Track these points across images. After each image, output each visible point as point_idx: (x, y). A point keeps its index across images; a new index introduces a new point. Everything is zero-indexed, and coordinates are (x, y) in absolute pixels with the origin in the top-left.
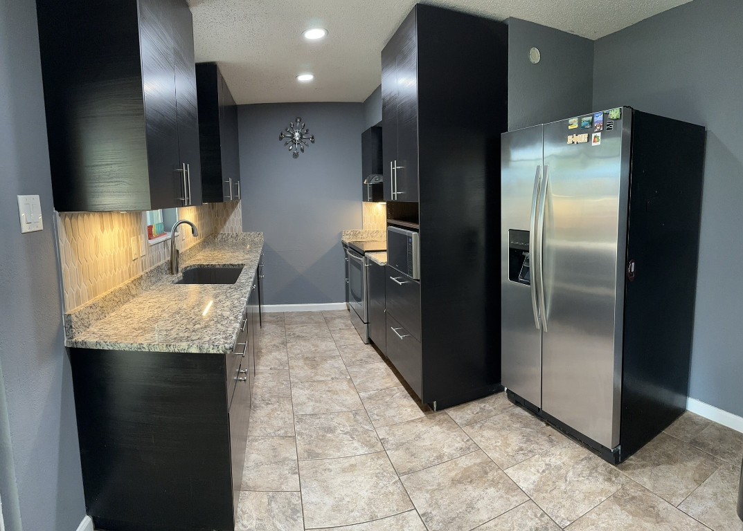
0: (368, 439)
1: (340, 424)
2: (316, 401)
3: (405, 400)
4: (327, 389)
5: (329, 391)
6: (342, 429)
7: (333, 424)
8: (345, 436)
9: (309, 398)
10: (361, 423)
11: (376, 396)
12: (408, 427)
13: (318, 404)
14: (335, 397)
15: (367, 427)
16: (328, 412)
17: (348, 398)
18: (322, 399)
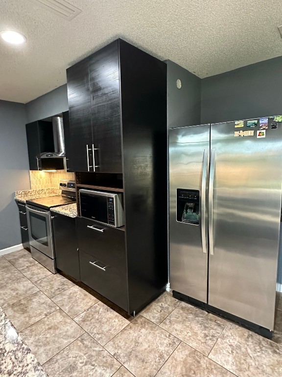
0: (104, 360)
1: (76, 357)
2: (45, 345)
3: (109, 312)
4: (47, 327)
5: (50, 329)
6: (81, 361)
7: (71, 360)
8: (87, 367)
9: (36, 346)
10: (91, 347)
11: (88, 317)
12: (124, 336)
13: (48, 347)
14: (57, 332)
15: (97, 349)
16: (60, 350)
17: (68, 328)
18: (48, 340)
